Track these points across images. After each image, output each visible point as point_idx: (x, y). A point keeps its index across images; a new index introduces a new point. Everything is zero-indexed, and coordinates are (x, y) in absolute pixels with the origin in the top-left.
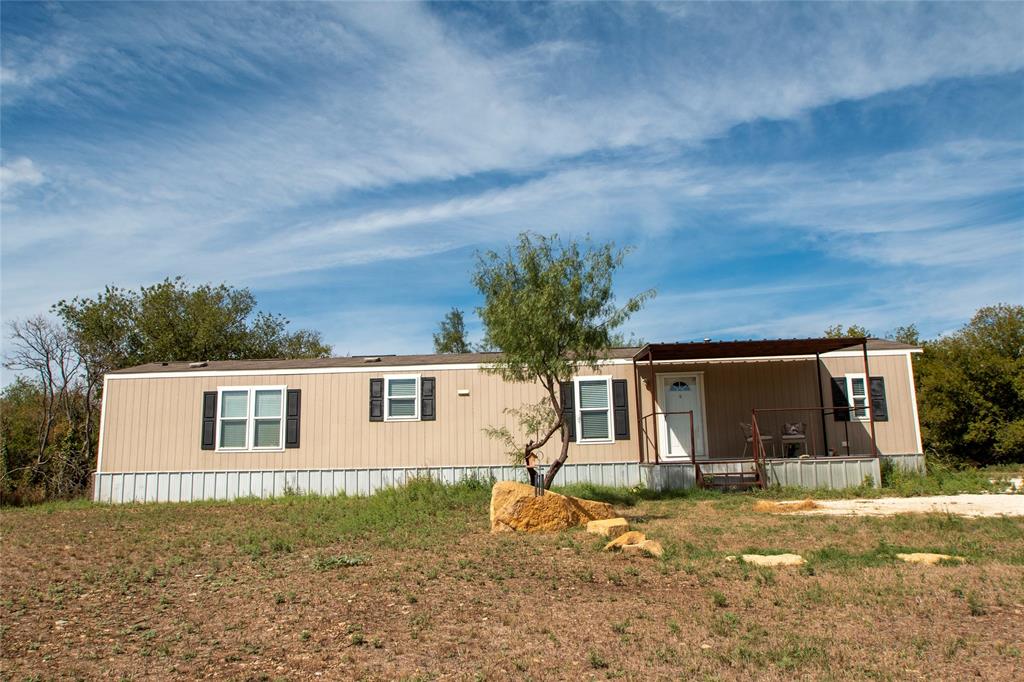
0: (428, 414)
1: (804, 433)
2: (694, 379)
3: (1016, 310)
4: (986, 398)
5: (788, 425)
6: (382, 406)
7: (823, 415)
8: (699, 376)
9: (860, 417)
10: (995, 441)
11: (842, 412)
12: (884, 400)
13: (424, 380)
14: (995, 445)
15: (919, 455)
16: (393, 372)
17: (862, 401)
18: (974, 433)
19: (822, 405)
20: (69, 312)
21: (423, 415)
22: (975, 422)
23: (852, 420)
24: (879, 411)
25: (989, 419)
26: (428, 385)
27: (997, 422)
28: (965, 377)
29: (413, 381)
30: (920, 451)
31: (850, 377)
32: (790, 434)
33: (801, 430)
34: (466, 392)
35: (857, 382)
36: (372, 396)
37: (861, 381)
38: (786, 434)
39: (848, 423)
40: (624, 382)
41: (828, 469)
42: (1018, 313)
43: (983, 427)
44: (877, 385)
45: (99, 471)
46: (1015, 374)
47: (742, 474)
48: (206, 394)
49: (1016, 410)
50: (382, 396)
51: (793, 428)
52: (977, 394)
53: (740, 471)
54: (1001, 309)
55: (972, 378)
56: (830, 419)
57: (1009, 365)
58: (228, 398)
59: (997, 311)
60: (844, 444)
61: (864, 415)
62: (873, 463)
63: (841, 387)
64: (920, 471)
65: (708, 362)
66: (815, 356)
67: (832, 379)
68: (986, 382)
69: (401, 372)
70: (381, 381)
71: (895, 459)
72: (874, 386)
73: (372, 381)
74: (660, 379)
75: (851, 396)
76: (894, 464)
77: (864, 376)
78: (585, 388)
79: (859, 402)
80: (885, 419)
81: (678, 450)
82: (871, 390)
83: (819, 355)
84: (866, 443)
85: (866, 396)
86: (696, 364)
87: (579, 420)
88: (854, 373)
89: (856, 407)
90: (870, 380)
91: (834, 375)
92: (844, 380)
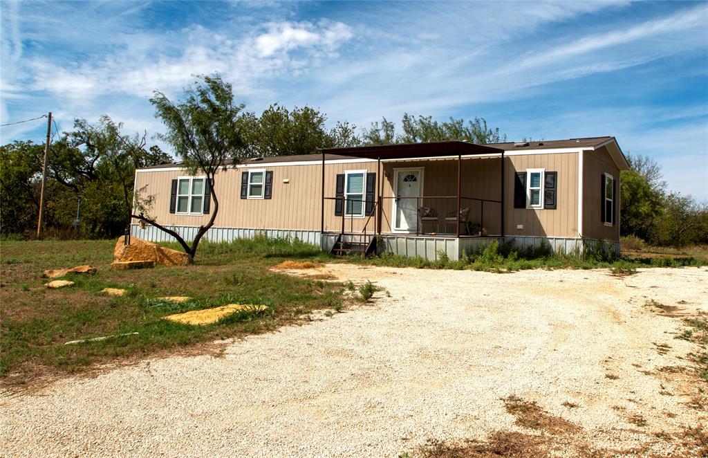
0: (268, 196)
2: (419, 173)
6: (246, 189)
8: (422, 171)
9: (534, 205)
11: (520, 200)
12: (555, 192)
13: (267, 172)
15: (579, 239)
16: (254, 168)
17: (537, 192)
21: (265, 195)
23: (527, 208)
24: (551, 202)
26: (269, 175)
29: (261, 173)
31: (529, 171)
34: (287, 180)
35: (535, 176)
36: (242, 183)
37: (538, 174)
39: (523, 209)
40: (374, 175)
44: (551, 177)
45: (132, 224)
48: (173, 181)
50: (247, 183)
56: (510, 205)
61: (537, 203)
63: (522, 181)
65: (428, 160)
66: (500, 154)
67: (516, 173)
69: (257, 167)
70: (247, 173)
72: (549, 180)
73: (243, 173)
74: (396, 172)
75: (529, 188)
76: (555, 246)
77: (541, 171)
78: (351, 178)
79: (535, 193)
80: (555, 208)
81: (404, 225)
82: (546, 183)
83: (507, 153)
84: (535, 227)
85: (541, 188)
86: (420, 161)
87: (346, 201)
88: (534, 168)
89: (532, 196)
90: (547, 174)
91: (518, 170)
92: (525, 174)
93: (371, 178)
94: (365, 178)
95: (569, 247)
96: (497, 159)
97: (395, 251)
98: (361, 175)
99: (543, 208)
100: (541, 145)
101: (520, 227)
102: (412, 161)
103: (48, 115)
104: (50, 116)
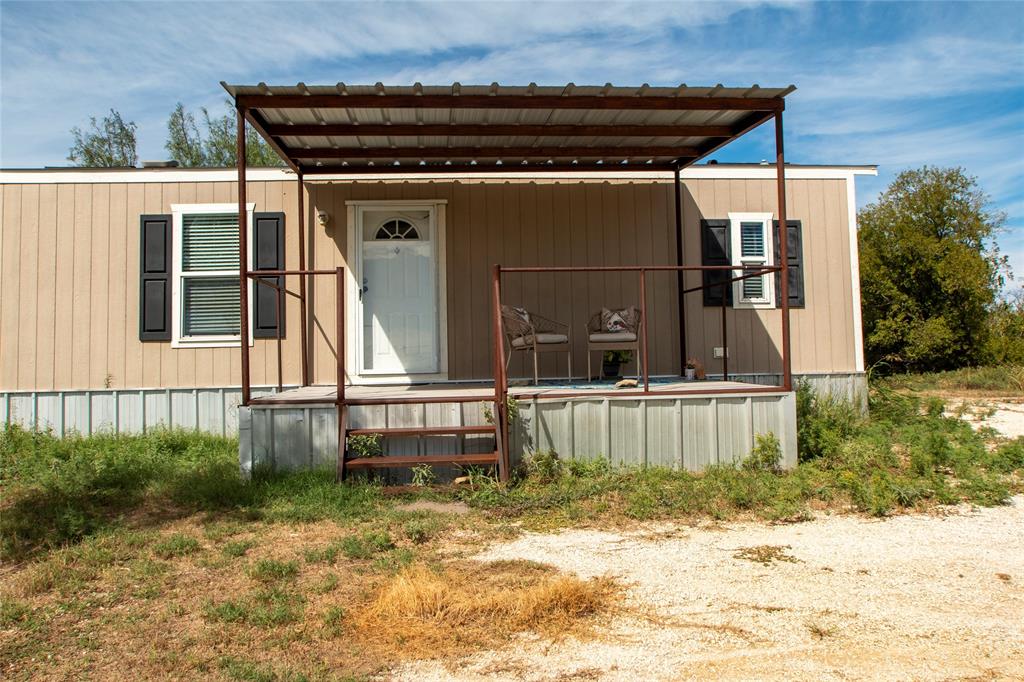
1: (635, 328)
2: (426, 216)
3: (945, 175)
4: (903, 290)
5: (606, 312)
7: (682, 292)
8: (436, 210)
9: (753, 300)
10: (907, 344)
11: (718, 287)
12: (800, 268)
14: (906, 349)
15: (859, 375)
17: (758, 268)
18: (882, 334)
19: (680, 263)
22: (885, 318)
23: (735, 306)
24: (791, 296)
25: (901, 316)
27: (911, 319)
28: (879, 261)
30: (860, 367)
31: (737, 220)
32: (607, 331)
33: (631, 321)
35: (751, 230)
37: (759, 226)
38: (600, 331)
39: (727, 309)
40: (279, 219)
41: (676, 418)
42: (948, 178)
43: (894, 327)
44: (788, 232)
46: (937, 259)
47: (461, 433)
49: (934, 304)
51: (616, 318)
52: (889, 284)
53: (455, 423)
54: (926, 173)
55: (887, 264)
56: (694, 300)
57: (934, 247)
59: (922, 175)
60: (719, 352)
61: (760, 294)
62: (781, 404)
63: (720, 239)
64: (859, 405)
65: (457, 183)
66: (671, 174)
67: (704, 223)
68: (903, 268)
71: (814, 382)
74: (355, 214)
75: (737, 257)
77: (764, 218)
79: (752, 271)
80: (801, 305)
81: (389, 362)
82: (777, 246)
84: (759, 352)
85: (767, 259)
86: (432, 184)
88: (747, 211)
89: (746, 279)
90: (777, 225)
91: (708, 215)
92: (726, 225)
93: (268, 228)
95: (840, 393)
97: (563, 448)
99: (773, 305)
102: (405, 183)
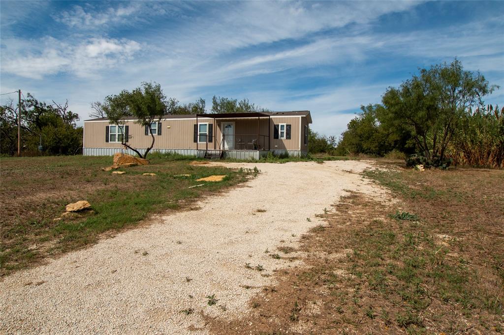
0: (160, 134)
2: (232, 124)
6: (148, 131)
8: (234, 123)
11: (276, 136)
12: (290, 133)
13: (159, 123)
15: (299, 151)
17: (283, 132)
19: (269, 133)
20: (110, 99)
21: (158, 134)
23: (279, 139)
24: (289, 136)
26: (160, 125)
29: (156, 124)
31: (280, 124)
34: (169, 127)
35: (282, 126)
36: (146, 128)
37: (284, 126)
39: (277, 139)
44: (289, 127)
45: (84, 147)
48: (107, 127)
50: (148, 128)
56: (272, 138)
58: (112, 128)
61: (283, 137)
63: (277, 128)
65: (237, 119)
67: (275, 125)
74: (222, 124)
75: (280, 131)
76: (290, 153)
77: (285, 124)
78: (201, 126)
79: (282, 133)
80: (290, 139)
82: (287, 129)
83: (271, 117)
84: (282, 146)
85: (285, 131)
86: (233, 119)
87: (198, 136)
88: (282, 123)
89: (281, 134)
90: (287, 125)
91: (275, 124)
92: (278, 125)
93: (211, 126)
94: (208, 126)
95: (296, 154)
96: (267, 119)
97: (231, 157)
98: (206, 125)
99: (285, 139)
100: (283, 114)
101: (276, 146)
102: (230, 119)
103: (18, 91)
104: (20, 92)
